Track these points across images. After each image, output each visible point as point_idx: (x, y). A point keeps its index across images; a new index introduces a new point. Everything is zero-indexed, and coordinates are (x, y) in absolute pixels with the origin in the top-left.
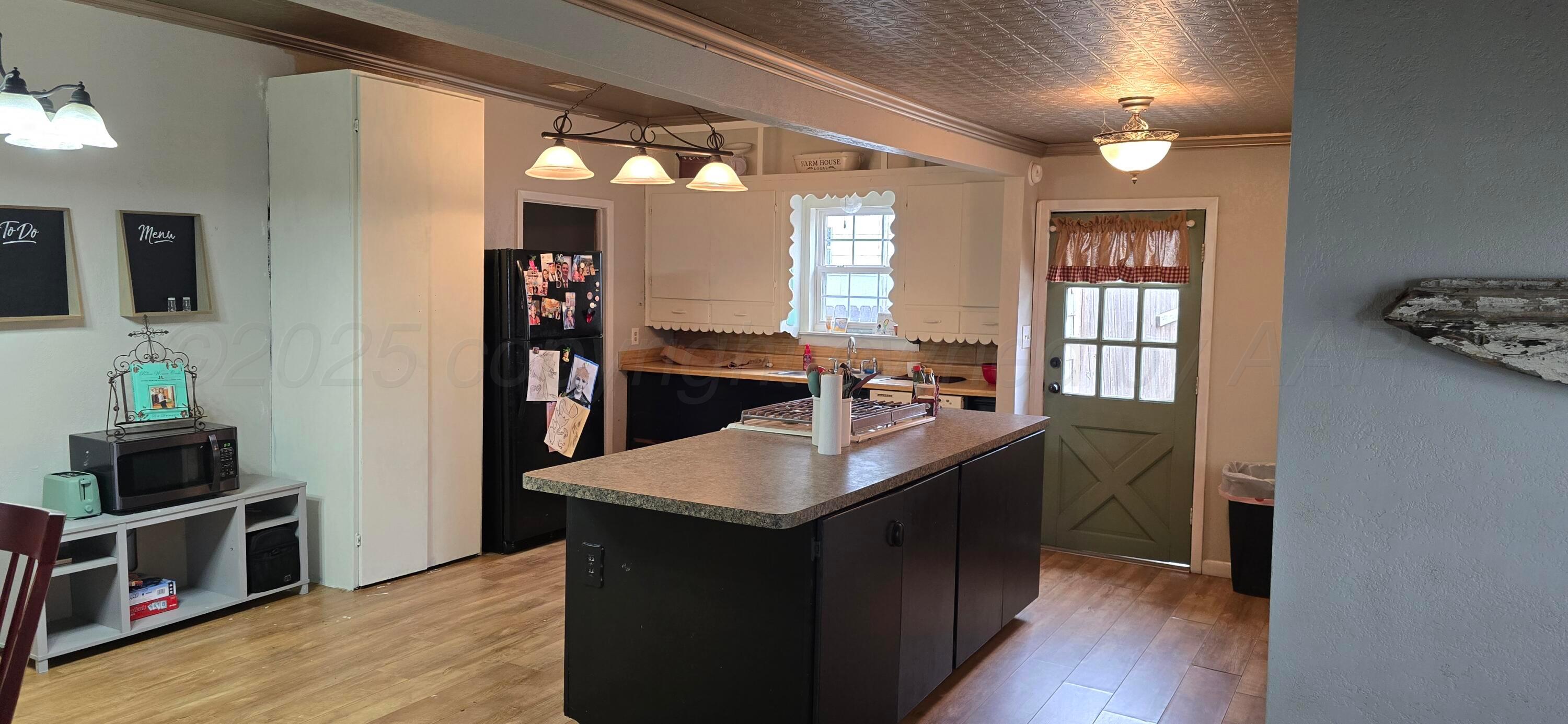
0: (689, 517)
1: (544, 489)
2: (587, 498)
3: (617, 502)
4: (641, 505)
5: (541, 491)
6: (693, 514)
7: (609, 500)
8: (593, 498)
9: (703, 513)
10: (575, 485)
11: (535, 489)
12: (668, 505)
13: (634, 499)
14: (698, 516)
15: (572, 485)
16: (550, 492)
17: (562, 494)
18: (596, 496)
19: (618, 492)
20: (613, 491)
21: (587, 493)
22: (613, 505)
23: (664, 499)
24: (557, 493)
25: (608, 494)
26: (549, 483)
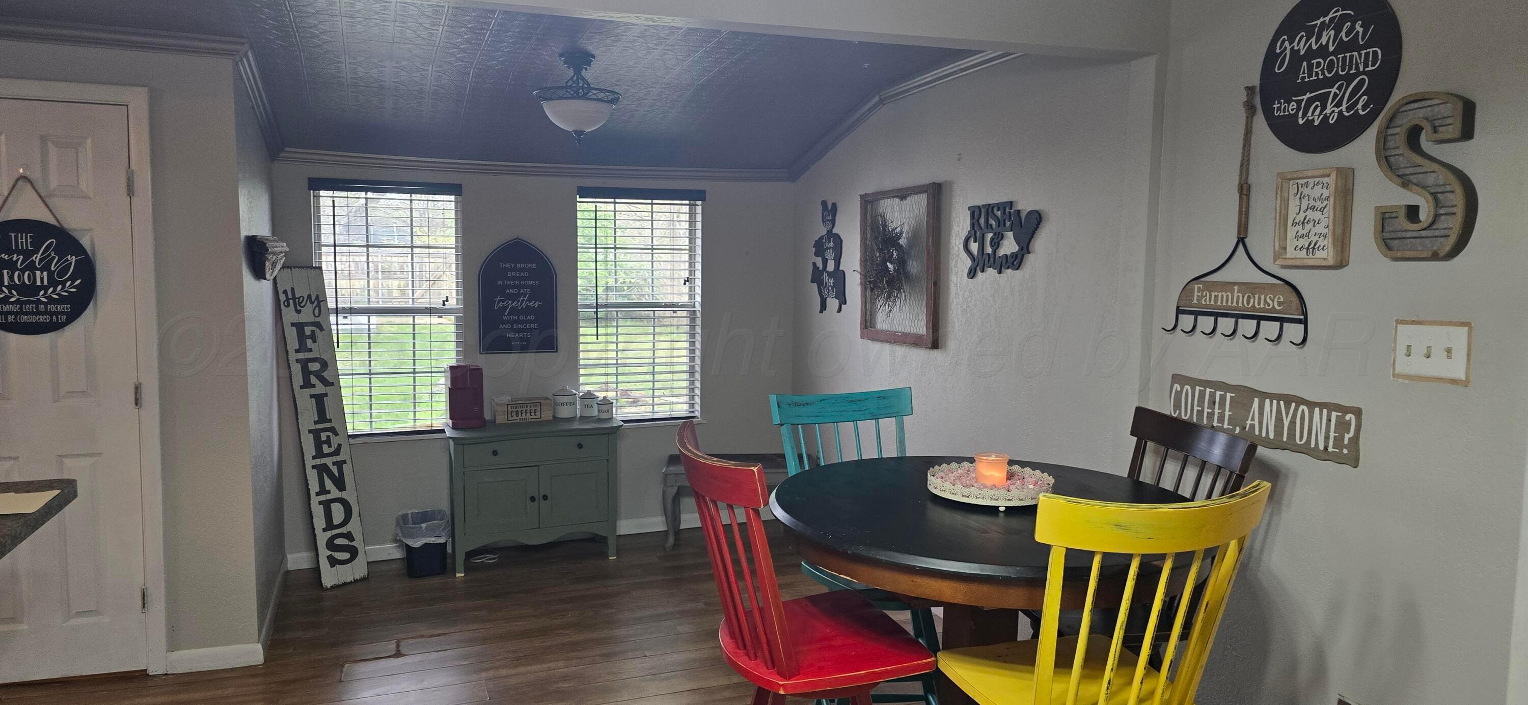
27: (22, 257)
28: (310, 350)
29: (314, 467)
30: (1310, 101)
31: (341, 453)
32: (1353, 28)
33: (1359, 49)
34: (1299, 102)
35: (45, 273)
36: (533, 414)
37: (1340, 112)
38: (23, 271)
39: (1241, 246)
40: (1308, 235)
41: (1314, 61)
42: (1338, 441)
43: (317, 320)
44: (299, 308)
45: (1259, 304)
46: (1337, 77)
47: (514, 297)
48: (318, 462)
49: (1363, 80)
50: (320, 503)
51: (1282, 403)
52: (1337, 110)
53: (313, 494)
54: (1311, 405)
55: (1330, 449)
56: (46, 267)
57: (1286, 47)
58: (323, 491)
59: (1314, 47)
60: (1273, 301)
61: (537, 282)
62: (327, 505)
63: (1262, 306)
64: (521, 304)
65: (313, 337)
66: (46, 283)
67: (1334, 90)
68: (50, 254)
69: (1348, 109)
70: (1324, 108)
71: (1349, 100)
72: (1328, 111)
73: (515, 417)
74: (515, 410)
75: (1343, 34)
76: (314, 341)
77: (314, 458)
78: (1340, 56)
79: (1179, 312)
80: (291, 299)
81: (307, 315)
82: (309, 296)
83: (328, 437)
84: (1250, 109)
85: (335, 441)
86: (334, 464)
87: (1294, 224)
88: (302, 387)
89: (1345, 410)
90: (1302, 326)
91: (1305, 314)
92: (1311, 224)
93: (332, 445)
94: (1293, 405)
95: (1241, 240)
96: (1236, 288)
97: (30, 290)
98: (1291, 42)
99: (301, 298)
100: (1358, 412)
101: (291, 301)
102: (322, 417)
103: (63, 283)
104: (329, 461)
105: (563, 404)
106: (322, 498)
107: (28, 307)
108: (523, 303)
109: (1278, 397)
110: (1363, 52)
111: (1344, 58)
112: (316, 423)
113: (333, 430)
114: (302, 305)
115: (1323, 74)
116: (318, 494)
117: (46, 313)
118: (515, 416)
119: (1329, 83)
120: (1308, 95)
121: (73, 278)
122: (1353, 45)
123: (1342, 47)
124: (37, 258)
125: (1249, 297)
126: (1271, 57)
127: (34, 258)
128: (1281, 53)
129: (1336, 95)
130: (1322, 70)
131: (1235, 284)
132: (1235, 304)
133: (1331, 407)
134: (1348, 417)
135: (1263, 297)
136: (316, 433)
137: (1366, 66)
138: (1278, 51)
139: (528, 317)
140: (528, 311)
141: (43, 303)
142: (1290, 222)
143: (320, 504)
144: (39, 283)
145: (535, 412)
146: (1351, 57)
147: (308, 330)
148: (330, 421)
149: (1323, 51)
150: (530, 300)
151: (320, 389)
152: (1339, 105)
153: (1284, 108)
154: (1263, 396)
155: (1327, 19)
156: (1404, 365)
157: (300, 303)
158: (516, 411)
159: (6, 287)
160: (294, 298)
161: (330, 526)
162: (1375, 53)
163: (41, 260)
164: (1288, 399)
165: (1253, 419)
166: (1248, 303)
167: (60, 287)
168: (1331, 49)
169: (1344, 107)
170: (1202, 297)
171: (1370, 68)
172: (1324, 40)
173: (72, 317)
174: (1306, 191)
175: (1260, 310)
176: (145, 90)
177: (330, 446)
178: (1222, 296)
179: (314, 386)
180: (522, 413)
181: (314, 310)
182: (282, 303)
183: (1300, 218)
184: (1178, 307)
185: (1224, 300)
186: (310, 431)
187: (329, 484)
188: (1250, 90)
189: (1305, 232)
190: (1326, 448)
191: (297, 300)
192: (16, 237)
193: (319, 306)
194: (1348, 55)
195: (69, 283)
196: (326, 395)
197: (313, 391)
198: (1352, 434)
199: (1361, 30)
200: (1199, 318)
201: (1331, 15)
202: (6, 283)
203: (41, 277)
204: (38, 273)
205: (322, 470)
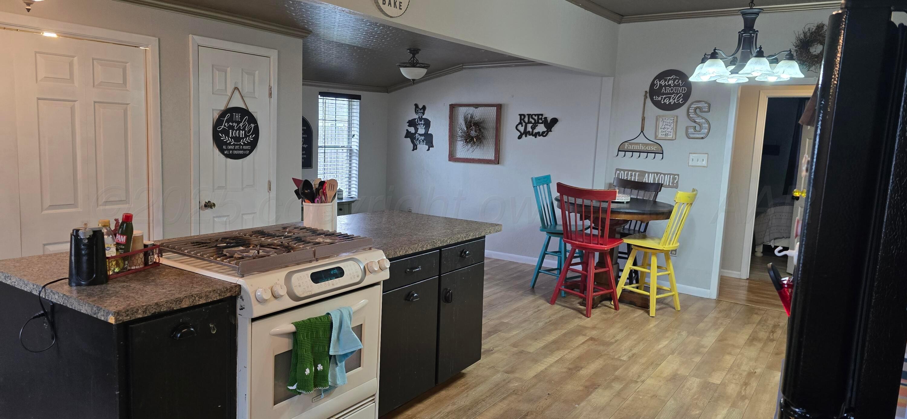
27: (236, 124)
30: (665, 98)
32: (678, 82)
33: (680, 87)
34: (662, 98)
35: (244, 132)
37: (675, 102)
38: (236, 130)
39: (642, 133)
40: (665, 132)
41: (667, 88)
42: (673, 183)
45: (649, 149)
46: (673, 93)
49: (681, 95)
51: (655, 174)
52: (673, 101)
54: (665, 174)
55: (670, 185)
56: (244, 129)
57: (658, 83)
59: (667, 84)
60: (653, 148)
61: (306, 135)
63: (650, 149)
66: (243, 136)
67: (673, 96)
68: (246, 123)
69: (677, 101)
70: (670, 100)
71: (677, 99)
72: (671, 101)
75: (676, 82)
78: (675, 88)
79: (619, 151)
84: (646, 97)
87: (661, 128)
89: (675, 175)
90: (662, 154)
91: (663, 151)
92: (666, 129)
94: (659, 174)
95: (642, 131)
96: (641, 144)
97: (237, 139)
98: (660, 81)
100: (678, 175)
103: (249, 136)
107: (237, 147)
109: (654, 173)
110: (681, 88)
111: (676, 89)
115: (669, 91)
117: (243, 150)
119: (672, 94)
120: (665, 96)
121: (252, 134)
122: (678, 85)
123: (675, 86)
124: (241, 125)
125: (645, 147)
126: (653, 84)
127: (240, 125)
128: (656, 84)
129: (673, 97)
130: (669, 90)
131: (640, 143)
132: (640, 149)
133: (670, 174)
134: (676, 177)
135: (650, 147)
137: (682, 91)
138: (655, 83)
141: (242, 145)
142: (660, 128)
144: (241, 136)
146: (678, 88)
149: (669, 86)
152: (674, 100)
153: (656, 98)
154: (649, 173)
155: (671, 78)
156: (691, 163)
159: (230, 137)
162: (685, 89)
163: (243, 126)
164: (657, 173)
165: (646, 179)
166: (645, 148)
167: (248, 138)
168: (672, 85)
169: (676, 100)
170: (629, 147)
171: (683, 92)
172: (670, 83)
173: (251, 151)
174: (665, 120)
175: (649, 150)
176: (277, 51)
178: (636, 147)
183: (663, 127)
184: (619, 149)
185: (636, 148)
188: (646, 92)
189: (664, 131)
190: (669, 185)
192: (235, 115)
194: (677, 88)
195: (251, 136)
198: (677, 180)
199: (681, 82)
200: (626, 152)
201: (672, 77)
202: (230, 136)
203: (242, 133)
204: (241, 131)
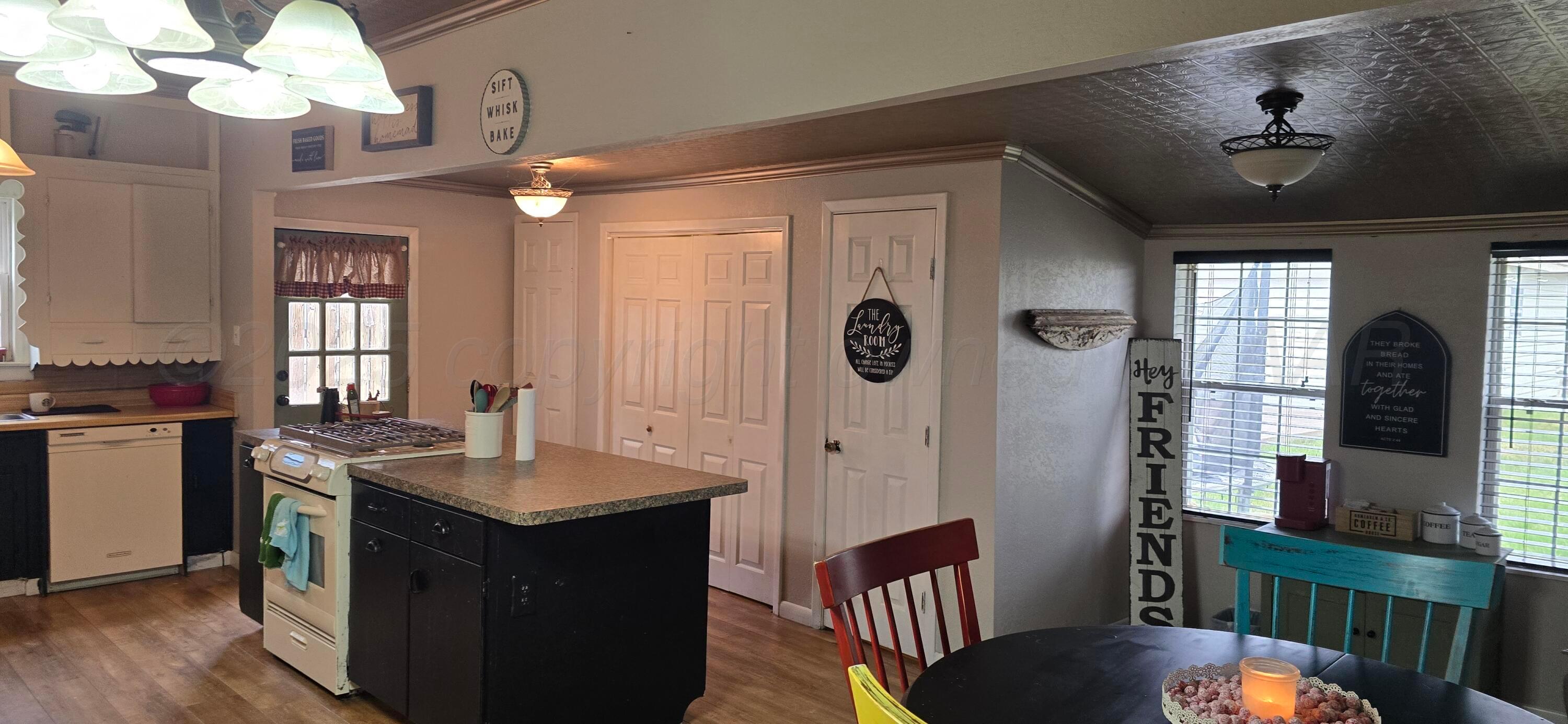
0: (690, 502)
1: (555, 519)
2: (600, 514)
3: (629, 509)
4: (651, 505)
5: (551, 522)
6: (692, 499)
7: (622, 510)
8: (607, 512)
9: (699, 497)
10: (588, 505)
11: (544, 521)
12: (673, 498)
13: (644, 502)
14: (696, 499)
15: (584, 506)
16: (561, 520)
17: (574, 518)
18: (609, 509)
19: (629, 500)
20: (625, 500)
21: (601, 510)
22: (626, 513)
23: (669, 494)
24: (569, 519)
25: (620, 504)
26: (560, 512)
27: (873, 326)
28: (1155, 420)
29: (1139, 535)
31: (1172, 528)
35: (884, 338)
36: (1384, 528)
38: (873, 336)
43: (1167, 391)
44: (1149, 378)
47: (1387, 383)
48: (1144, 530)
50: (1140, 571)
53: (1134, 560)
56: (884, 334)
58: (1145, 560)
61: (1420, 365)
62: (1147, 576)
64: (1396, 393)
65: (1160, 408)
66: (884, 346)
68: (887, 324)
73: (1359, 528)
74: (1360, 519)
76: (1161, 412)
77: (1141, 525)
80: (1142, 369)
81: (1157, 386)
82: (1163, 368)
83: (1160, 509)
85: (1166, 513)
86: (1161, 536)
88: (1139, 455)
93: (1163, 518)
97: (876, 350)
99: (1154, 370)
101: (1142, 372)
102: (1156, 486)
103: (893, 346)
104: (1156, 533)
105: (1430, 525)
106: (1144, 567)
107: (876, 363)
108: (1399, 389)
112: (1148, 492)
113: (1167, 503)
114: (1153, 375)
116: (1139, 562)
117: (884, 367)
118: (1360, 526)
121: (897, 343)
124: (880, 326)
127: (878, 327)
136: (1147, 502)
139: (1406, 409)
140: (1405, 400)
141: (882, 360)
143: (1139, 573)
144: (880, 346)
145: (1387, 527)
147: (1155, 401)
148: (1164, 493)
150: (1408, 387)
151: (1158, 459)
157: (1151, 374)
158: (1362, 521)
160: (1146, 369)
161: (1147, 595)
163: (882, 328)
167: (891, 348)
173: (897, 371)
176: (946, 195)
177: (1160, 518)
179: (1152, 456)
180: (1369, 525)
181: (1165, 381)
182: (1132, 372)
186: (1141, 499)
187: (1152, 555)
191: (1149, 371)
192: (872, 311)
193: (1171, 378)
195: (895, 345)
196: (1164, 466)
197: (1151, 461)
202: (865, 345)
203: (882, 340)
204: (880, 337)
205: (1147, 539)
